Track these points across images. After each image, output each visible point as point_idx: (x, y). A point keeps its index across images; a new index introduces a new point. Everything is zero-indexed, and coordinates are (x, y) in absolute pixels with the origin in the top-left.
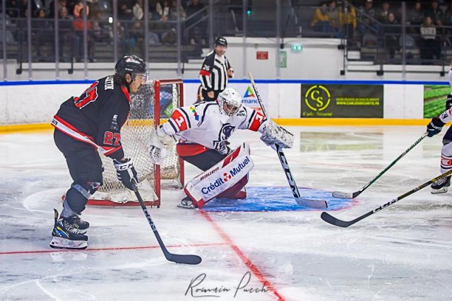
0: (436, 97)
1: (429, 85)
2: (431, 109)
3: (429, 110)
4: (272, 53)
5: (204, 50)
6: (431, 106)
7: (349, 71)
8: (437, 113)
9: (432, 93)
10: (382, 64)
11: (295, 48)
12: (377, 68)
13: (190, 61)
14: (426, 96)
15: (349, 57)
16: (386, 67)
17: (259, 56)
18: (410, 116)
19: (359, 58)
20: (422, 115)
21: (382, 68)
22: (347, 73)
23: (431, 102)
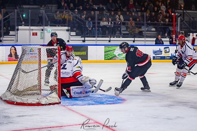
0: (109, 51)
1: (107, 46)
2: (108, 56)
3: (107, 56)
4: (39, 33)
5: (10, 32)
6: (108, 55)
7: (71, 40)
8: (110, 58)
9: (108, 49)
10: (85, 37)
11: (49, 31)
12: (83, 39)
13: (5, 37)
14: (105, 51)
15: (71, 35)
16: (86, 39)
17: (33, 34)
18: (99, 59)
19: (75, 35)
20: (104, 59)
21: (85, 39)
22: (70, 41)
23: (107, 53)
